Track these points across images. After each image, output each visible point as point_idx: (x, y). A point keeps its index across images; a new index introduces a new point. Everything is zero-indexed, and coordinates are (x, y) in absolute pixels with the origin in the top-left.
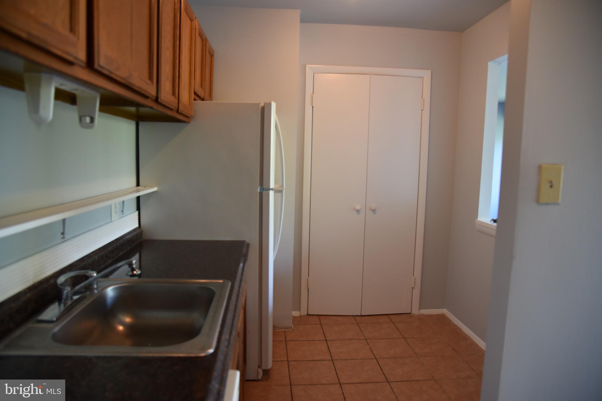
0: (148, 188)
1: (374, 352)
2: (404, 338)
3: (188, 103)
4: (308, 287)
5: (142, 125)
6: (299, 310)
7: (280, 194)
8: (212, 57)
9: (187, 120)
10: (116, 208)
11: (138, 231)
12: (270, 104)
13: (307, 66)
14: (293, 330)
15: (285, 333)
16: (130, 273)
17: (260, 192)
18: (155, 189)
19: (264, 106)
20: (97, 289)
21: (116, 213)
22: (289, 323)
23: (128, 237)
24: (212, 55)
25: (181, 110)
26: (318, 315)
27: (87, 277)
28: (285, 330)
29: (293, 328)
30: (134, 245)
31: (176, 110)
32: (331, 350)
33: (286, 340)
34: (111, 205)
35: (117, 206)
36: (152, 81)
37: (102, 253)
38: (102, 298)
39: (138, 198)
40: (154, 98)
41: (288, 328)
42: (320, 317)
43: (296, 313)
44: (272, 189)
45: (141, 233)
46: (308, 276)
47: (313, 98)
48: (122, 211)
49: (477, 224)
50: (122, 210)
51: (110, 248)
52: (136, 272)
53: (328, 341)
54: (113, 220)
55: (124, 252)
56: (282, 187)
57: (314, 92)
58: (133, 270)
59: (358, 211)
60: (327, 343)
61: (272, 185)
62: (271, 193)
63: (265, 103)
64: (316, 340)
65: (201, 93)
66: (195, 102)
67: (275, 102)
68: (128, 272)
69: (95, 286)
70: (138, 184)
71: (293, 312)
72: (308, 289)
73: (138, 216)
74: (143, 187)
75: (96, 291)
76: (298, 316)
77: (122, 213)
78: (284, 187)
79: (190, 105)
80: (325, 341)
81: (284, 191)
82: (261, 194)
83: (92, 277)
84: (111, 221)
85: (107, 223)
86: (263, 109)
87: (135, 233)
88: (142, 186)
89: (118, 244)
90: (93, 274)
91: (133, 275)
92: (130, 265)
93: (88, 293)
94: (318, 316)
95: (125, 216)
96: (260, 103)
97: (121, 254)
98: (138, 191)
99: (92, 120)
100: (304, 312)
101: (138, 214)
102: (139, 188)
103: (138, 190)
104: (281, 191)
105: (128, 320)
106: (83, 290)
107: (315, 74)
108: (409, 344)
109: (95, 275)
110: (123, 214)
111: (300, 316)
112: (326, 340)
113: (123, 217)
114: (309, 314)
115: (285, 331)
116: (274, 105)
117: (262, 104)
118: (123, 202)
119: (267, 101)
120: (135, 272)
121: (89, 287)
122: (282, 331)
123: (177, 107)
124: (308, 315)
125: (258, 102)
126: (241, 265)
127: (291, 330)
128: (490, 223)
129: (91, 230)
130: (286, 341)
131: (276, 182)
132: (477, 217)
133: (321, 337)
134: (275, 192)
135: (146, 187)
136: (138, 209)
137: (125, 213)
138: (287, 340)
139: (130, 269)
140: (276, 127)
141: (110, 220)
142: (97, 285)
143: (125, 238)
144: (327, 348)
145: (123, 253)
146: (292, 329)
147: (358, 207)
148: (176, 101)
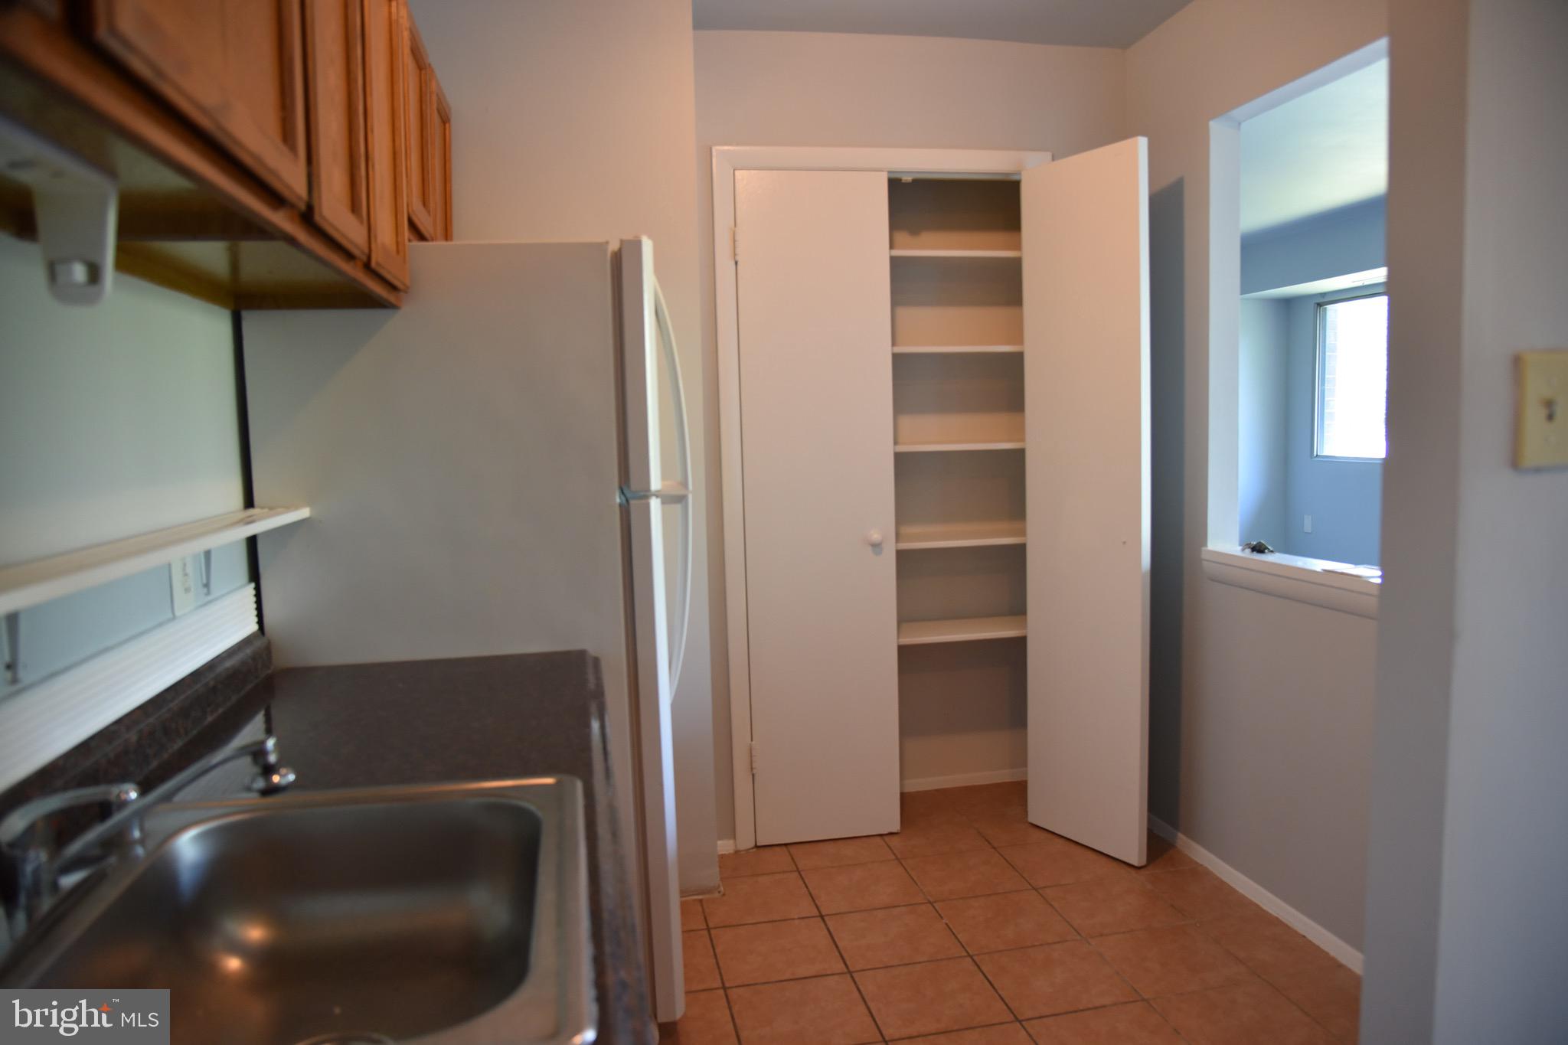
0: (280, 510)
1: (959, 936)
2: (1036, 889)
3: (394, 247)
4: (752, 769)
5: (252, 321)
6: (733, 835)
7: (678, 507)
8: (447, 125)
9: (391, 297)
10: (186, 575)
11: (259, 643)
12: (637, 245)
13: (715, 149)
14: (724, 895)
15: (702, 906)
16: (260, 784)
17: (621, 505)
18: (304, 513)
19: (620, 250)
20: (142, 842)
21: (187, 590)
22: (711, 875)
23: (228, 664)
24: (445, 120)
25: (378, 264)
26: (786, 845)
27: (104, 809)
28: (700, 897)
29: (722, 889)
30: (250, 686)
31: (364, 258)
32: (840, 945)
33: (707, 925)
34: (170, 565)
35: (190, 570)
36: (293, 148)
37: (151, 720)
38: (162, 871)
39: (252, 542)
40: (303, 207)
41: (709, 891)
42: (792, 849)
43: (725, 846)
44: (657, 495)
45: (268, 649)
46: (752, 740)
47: (737, 238)
48: (207, 585)
49: (1208, 561)
50: (205, 581)
51: (174, 705)
52: (281, 776)
53: (826, 918)
54: (178, 613)
55: (221, 710)
56: (685, 484)
57: (738, 221)
58: (268, 770)
59: (876, 547)
60: (826, 925)
61: (656, 483)
62: (655, 504)
63: (622, 242)
64: (793, 919)
65: (425, 222)
66: (411, 244)
67: (650, 237)
68: (253, 780)
69: (137, 834)
70: (249, 502)
71: (719, 843)
72: (753, 775)
73: (254, 599)
74: (266, 510)
75: (140, 851)
76: (730, 854)
77: (205, 590)
78: (691, 487)
79: (398, 252)
80: (819, 919)
81: (690, 497)
82: (625, 511)
83: (123, 804)
84: (174, 618)
85: (161, 625)
86: (617, 259)
87: (249, 651)
88: (262, 508)
89: (198, 686)
90: (127, 793)
91: (271, 790)
92: (257, 753)
93: (113, 860)
94: (784, 848)
95: (216, 599)
96: (607, 243)
97: (210, 719)
98: (249, 521)
99: (95, 274)
100: (745, 842)
101: (254, 592)
102: (251, 511)
103: (251, 519)
104: (681, 499)
105: (255, 933)
106: (97, 852)
107: (737, 172)
108: (1051, 905)
109: (133, 795)
110: (208, 593)
111: (737, 852)
112: (822, 917)
113: (210, 602)
114: (758, 844)
115: (701, 901)
116: (647, 247)
117: (614, 246)
118: (208, 554)
119: (628, 236)
120: (276, 779)
121: (116, 843)
122: (695, 900)
123: (366, 250)
124: (756, 846)
125: (601, 239)
126: (595, 725)
127: (716, 895)
128: (1240, 554)
129: (107, 650)
130: (708, 929)
131: (665, 475)
132: (1204, 542)
133: (806, 908)
134: (663, 503)
135: (273, 509)
136: (255, 576)
137: (215, 593)
138: (711, 925)
139: (256, 770)
140: (657, 313)
141: (170, 615)
142: (142, 830)
143: (220, 669)
144: (829, 936)
145: (215, 715)
146: (719, 892)
147: (876, 536)
148: (365, 232)
